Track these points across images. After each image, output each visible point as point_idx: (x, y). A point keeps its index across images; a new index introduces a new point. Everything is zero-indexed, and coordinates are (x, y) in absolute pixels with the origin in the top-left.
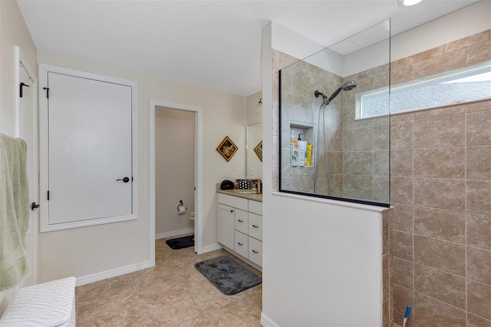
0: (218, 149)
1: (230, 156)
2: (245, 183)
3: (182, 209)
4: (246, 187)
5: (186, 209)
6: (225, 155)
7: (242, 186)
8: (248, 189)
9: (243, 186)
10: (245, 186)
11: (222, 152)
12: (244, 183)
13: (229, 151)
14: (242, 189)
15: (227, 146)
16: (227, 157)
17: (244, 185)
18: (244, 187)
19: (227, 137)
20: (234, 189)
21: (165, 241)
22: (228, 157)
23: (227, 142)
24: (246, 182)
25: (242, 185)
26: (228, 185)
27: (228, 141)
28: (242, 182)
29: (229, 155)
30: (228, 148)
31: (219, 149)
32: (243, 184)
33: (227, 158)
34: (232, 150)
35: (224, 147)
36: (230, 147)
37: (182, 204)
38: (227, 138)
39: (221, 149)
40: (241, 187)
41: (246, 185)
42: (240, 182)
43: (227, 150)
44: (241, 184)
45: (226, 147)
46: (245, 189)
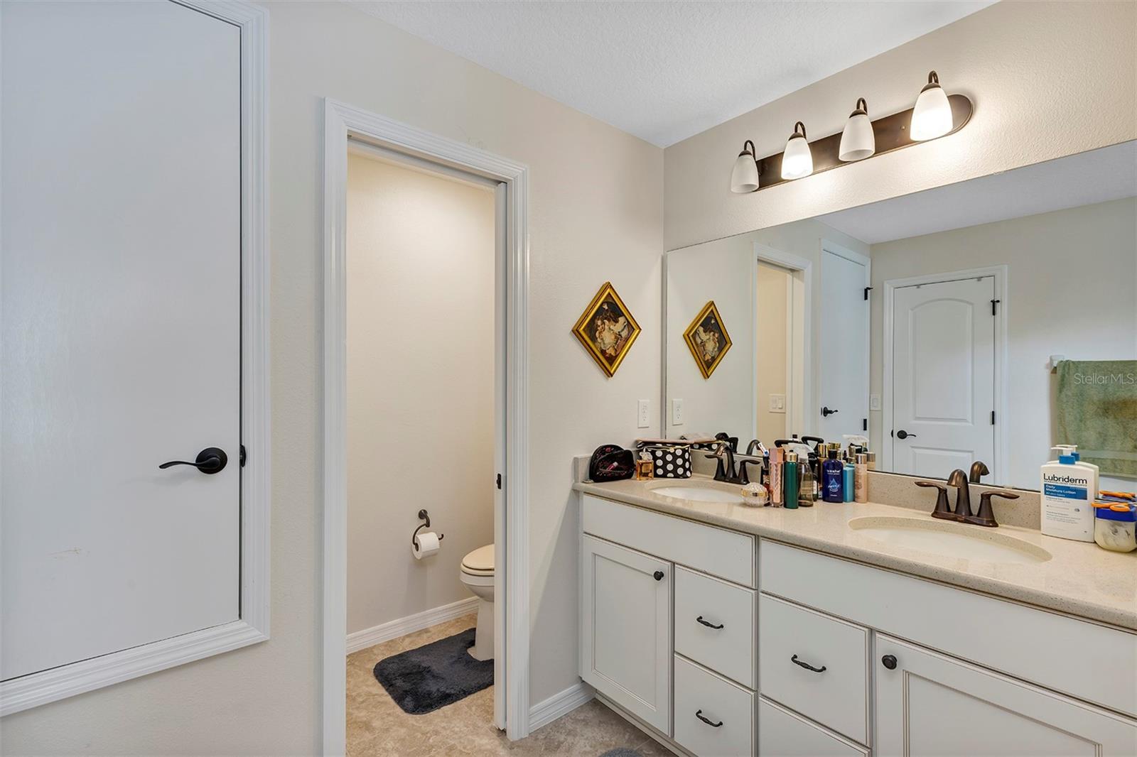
0: (581, 330)
1: (616, 356)
2: (675, 456)
3: (428, 540)
4: (680, 471)
5: (440, 539)
6: (603, 352)
7: (664, 467)
8: (687, 477)
9: (670, 467)
10: (676, 467)
11: (591, 340)
12: (674, 454)
13: (613, 337)
14: (664, 476)
15: (609, 321)
16: (607, 359)
17: (673, 462)
18: (674, 471)
19: (609, 286)
20: (634, 476)
21: (372, 666)
22: (611, 360)
23: (608, 303)
24: (679, 452)
25: (666, 463)
26: (615, 464)
27: (611, 301)
28: (665, 453)
29: (613, 354)
30: (612, 327)
31: (584, 330)
32: (669, 458)
33: (608, 361)
34: (624, 334)
35: (599, 323)
36: (616, 321)
37: (428, 525)
38: (608, 290)
39: (590, 332)
40: (660, 472)
41: (680, 462)
42: (659, 453)
43: (608, 334)
44: (663, 458)
45: (604, 323)
46: (677, 476)
